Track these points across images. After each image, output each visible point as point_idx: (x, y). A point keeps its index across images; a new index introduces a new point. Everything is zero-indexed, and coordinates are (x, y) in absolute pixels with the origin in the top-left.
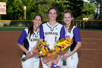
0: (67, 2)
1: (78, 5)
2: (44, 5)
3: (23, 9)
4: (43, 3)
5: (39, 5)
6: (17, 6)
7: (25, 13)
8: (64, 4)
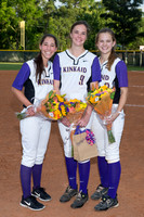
0: (108, 12)
1: (131, 20)
2: (61, 19)
3: (18, 26)
4: (59, 15)
5: (52, 19)
6: (6, 20)
7: (23, 34)
8: (102, 16)
